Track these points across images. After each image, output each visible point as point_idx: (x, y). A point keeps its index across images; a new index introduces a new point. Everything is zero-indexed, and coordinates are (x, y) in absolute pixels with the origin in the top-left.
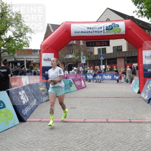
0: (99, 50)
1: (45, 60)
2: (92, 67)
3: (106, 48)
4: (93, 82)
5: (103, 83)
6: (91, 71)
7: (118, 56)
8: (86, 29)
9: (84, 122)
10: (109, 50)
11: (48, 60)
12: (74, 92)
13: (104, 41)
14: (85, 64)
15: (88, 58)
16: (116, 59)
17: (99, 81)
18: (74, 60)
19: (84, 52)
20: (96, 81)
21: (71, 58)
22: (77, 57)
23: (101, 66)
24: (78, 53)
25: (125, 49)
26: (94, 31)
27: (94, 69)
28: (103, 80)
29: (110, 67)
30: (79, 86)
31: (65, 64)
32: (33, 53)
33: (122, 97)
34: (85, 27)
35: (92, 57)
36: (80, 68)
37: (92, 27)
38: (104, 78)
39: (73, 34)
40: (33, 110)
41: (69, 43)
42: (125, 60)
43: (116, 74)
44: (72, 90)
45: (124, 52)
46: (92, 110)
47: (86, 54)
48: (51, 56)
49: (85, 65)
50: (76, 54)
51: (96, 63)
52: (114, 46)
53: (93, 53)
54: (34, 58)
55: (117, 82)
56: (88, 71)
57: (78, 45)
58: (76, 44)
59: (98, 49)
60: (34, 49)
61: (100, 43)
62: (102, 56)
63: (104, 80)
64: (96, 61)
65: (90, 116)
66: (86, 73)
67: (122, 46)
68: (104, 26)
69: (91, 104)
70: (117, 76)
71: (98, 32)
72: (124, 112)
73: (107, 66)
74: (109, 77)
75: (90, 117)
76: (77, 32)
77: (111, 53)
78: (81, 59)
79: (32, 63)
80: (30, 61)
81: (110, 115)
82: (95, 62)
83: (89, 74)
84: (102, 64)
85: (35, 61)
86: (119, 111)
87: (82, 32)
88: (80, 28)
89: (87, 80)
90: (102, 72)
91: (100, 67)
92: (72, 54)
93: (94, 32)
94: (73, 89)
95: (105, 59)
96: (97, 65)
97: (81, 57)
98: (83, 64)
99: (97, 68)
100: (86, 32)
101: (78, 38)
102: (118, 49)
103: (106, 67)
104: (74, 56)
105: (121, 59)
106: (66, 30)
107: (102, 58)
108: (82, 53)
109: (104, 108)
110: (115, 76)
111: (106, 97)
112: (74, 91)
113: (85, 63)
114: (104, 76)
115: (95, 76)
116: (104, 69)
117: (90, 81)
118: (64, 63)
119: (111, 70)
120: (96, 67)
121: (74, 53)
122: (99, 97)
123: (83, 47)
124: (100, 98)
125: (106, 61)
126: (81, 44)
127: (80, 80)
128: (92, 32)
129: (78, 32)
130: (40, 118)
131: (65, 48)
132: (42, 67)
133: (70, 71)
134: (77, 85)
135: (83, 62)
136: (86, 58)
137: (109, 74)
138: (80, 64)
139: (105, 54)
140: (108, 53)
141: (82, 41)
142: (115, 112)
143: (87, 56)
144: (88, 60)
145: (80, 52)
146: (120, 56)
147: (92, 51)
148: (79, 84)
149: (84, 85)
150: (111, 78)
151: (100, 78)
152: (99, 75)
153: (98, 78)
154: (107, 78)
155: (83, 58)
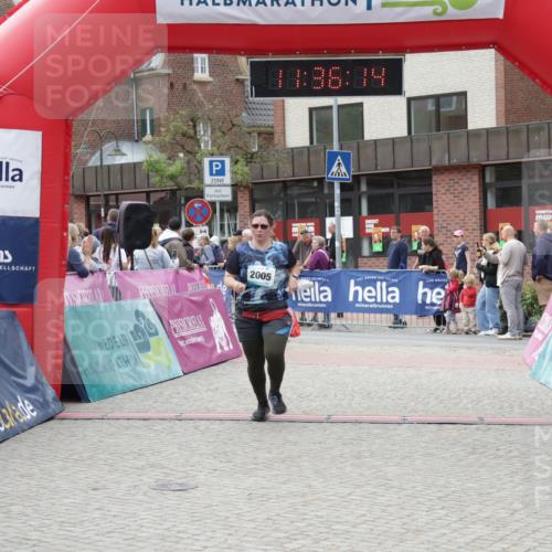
0: (318, 119)
3: (361, 105)
5: (346, 329)
7: (440, 159)
12: (167, 389)
14: (225, 207)
16: (424, 177)
17: (315, 319)
19: (219, 129)
21: (135, 166)
22: (172, 158)
24: (184, 135)
25: (483, 114)
28: (340, 315)
29: (386, 230)
30: (192, 346)
31: (93, 202)
33: (481, 421)
35: (272, 163)
42: (484, 189)
43: (428, 273)
44: (153, 372)
45: (477, 133)
46: (298, 500)
47: (233, 144)
49: (227, 216)
53: (278, 137)
55: (434, 325)
57: (179, 84)
59: (311, 110)
61: (341, 74)
62: (339, 159)
67: (463, 95)
70: (432, 286)
73: (370, 225)
74: (386, 293)
77: (393, 141)
78: (200, 172)
82: (289, 192)
84: (337, 210)
86: (472, 509)
91: (321, 230)
92: (137, 141)
95: (357, 178)
97: (207, 161)
98: (213, 204)
99: (302, 232)
103: (358, 227)
104: (157, 156)
105: (455, 176)
107: (339, 171)
110: (421, 290)
113: (229, 198)
114: (353, 288)
118: (85, 199)
121: (152, 134)
122: (329, 420)
124: (336, 428)
125: (364, 188)
126: (198, 76)
127: (201, 308)
134: (181, 343)
135: (216, 191)
136: (235, 168)
137: (381, 274)
138: (196, 205)
139: (355, 145)
140: (375, 141)
141: (205, 56)
142: (443, 512)
143: (238, 157)
144: (244, 184)
145: (195, 126)
146: (454, 161)
147: (271, 123)
148: (198, 335)
149: (224, 343)
150: (397, 300)
151: (323, 300)
152: (319, 281)
153: (311, 302)
154: (369, 297)
155: (217, 166)
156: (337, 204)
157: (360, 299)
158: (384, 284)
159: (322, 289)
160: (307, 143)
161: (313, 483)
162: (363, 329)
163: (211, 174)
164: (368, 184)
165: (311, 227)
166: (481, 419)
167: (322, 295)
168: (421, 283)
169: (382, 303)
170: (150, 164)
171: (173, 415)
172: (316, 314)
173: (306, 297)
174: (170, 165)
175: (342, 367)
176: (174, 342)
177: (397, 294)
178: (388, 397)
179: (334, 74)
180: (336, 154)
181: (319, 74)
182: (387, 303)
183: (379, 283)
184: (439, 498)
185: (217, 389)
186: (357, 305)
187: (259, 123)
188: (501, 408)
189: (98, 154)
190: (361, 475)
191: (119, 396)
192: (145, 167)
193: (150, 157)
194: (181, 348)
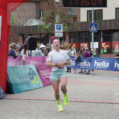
3: (102, 10)
4: (75, 73)
5: (94, 74)
6: (72, 52)
12: (37, 91)
14: (61, 39)
15: (67, 28)
18: (42, 30)
19: (60, 16)
20: (79, 70)
21: (36, 26)
23: (91, 43)
24: (50, 17)
27: (78, 48)
29: (108, 46)
30: (46, 78)
31: (25, 36)
35: (75, 26)
38: (95, 66)
43: (118, 59)
44: (34, 86)
47: (64, 21)
49: (63, 41)
50: (45, 19)
51: (84, 37)
52: (118, 7)
53: (78, 19)
59: (88, 11)
63: (95, 70)
64: (84, 35)
73: (103, 45)
74: (105, 64)
78: (54, 28)
82: (80, 35)
91: (89, 46)
92: (38, 19)
94: (36, 83)
95: (99, 32)
96: (85, 42)
97: (56, 25)
99: (83, 46)
103: (100, 45)
104: (43, 23)
107: (93, 29)
108: (57, 18)
110: (116, 64)
112: (37, 87)
113: (62, 36)
114: (96, 63)
115: (79, 60)
116: (97, 49)
118: (23, 35)
120: (82, 45)
121: (43, 17)
122: (81, 102)
124: (83, 104)
125: (102, 34)
133: (33, 51)
134: (43, 78)
135: (58, 34)
136: (64, 27)
137: (104, 59)
138: (53, 38)
139: (100, 21)
140: (105, 20)
143: (65, 24)
144: (67, 32)
145: (53, 15)
147: (76, 15)
148: (49, 75)
150: (108, 66)
151: (87, 66)
152: (86, 61)
153: (84, 66)
154: (100, 65)
155: (59, 27)
156: (93, 38)
157: (97, 66)
158: (105, 62)
159: (87, 63)
160: (86, 20)
163: (57, 29)
164: (103, 33)
167: (87, 64)
169: (103, 67)
170: (40, 26)
171: (37, 98)
172: (85, 70)
173: (83, 65)
174: (46, 26)
175: (90, 86)
177: (108, 65)
178: (101, 95)
180: (93, 24)
182: (105, 67)
183: (103, 61)
185: (52, 91)
186: (96, 67)
187: (73, 14)
191: (23, 93)
192: (39, 27)
193: (40, 23)
194: (43, 79)
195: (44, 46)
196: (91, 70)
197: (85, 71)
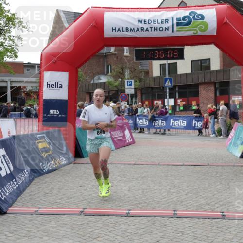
0: (162, 67)
1: (50, 86)
2: (147, 103)
3: (176, 63)
4: (149, 133)
5: (170, 134)
6: (146, 111)
7: (201, 80)
8: (136, 23)
9: (127, 215)
10: (184, 67)
11: (57, 85)
13: (173, 50)
14: (132, 96)
15: (139, 84)
16: (196, 86)
18: (110, 87)
19: (131, 71)
20: (154, 131)
21: (105, 83)
22: (116, 80)
23: (166, 100)
24: (120, 73)
25: (216, 66)
26: (151, 28)
27: (152, 106)
28: (169, 130)
29: (184, 103)
30: (119, 140)
32: (26, 71)
33: (208, 165)
34: (134, 19)
35: (148, 82)
36: (122, 103)
37: (147, 19)
38: (171, 125)
39: (108, 33)
40: (22, 189)
41: (101, 52)
42: (216, 89)
43: (196, 117)
45: (214, 72)
47: (135, 76)
48: (62, 77)
49: (134, 98)
50: (114, 74)
51: (157, 94)
52: (194, 59)
53: (150, 73)
54: (26, 82)
55: (198, 133)
56: (139, 110)
57: (119, 57)
58: (115, 54)
59: (161, 65)
60: (28, 63)
61: (164, 53)
62: (168, 80)
63: (171, 130)
64: (157, 91)
65: (140, 203)
66: (135, 114)
67: (209, 59)
68: (172, 18)
69: (142, 178)
71: (161, 29)
72: (211, 195)
73: (179, 101)
74: (182, 123)
75: (141, 206)
76: (117, 29)
77: (186, 75)
79: (24, 92)
80: (20, 87)
81: (182, 201)
82: (154, 91)
83: (141, 115)
84: (168, 97)
85: (29, 88)
87: (127, 29)
88: (122, 20)
89: (136, 129)
90: (167, 113)
91: (163, 103)
92: (106, 75)
93: (153, 29)
95: (174, 87)
96: (159, 99)
97: (126, 81)
98: (128, 95)
99: (157, 103)
100: (135, 29)
101: (119, 42)
102: (202, 65)
103: (175, 102)
104: (111, 79)
105: (206, 86)
106: (94, 24)
107: (168, 84)
108: (127, 73)
109: (168, 187)
110: (194, 122)
111: (174, 164)
113: (133, 93)
114: (172, 121)
115: (153, 119)
116: (172, 106)
117: (142, 130)
118: (89, 94)
119: (187, 108)
120: (155, 102)
121: (111, 72)
122: (159, 165)
123: (129, 61)
124: (161, 167)
125: (177, 89)
126: (126, 54)
127: (122, 128)
128: (147, 30)
129: (119, 30)
130: (36, 205)
131: (93, 61)
132: (44, 100)
134: (115, 139)
135: (129, 91)
136: (136, 83)
137: (181, 117)
138: (123, 95)
139: (174, 75)
140: (181, 74)
141: (128, 48)
142: (191, 195)
143: (137, 80)
144: (139, 88)
145: (123, 70)
146: (206, 81)
147: (148, 69)
148: (120, 137)
149: (129, 139)
150: (185, 125)
151: (163, 125)
152: (162, 119)
153: (159, 126)
154: (177, 124)
155: (129, 83)
156: (167, 95)
157: (174, 125)
158: (182, 120)
159: (162, 122)
160: (159, 75)
161: (150, 185)
162: (175, 135)
163: (128, 85)
164: (179, 88)
165: (160, 102)
166: (208, 164)
168: (194, 120)
169: (180, 126)
170: (109, 82)
174: (115, 82)
176: (112, 139)
177: (185, 123)
179: (162, 53)
181: (157, 53)
182: (182, 126)
183: (180, 120)
184: (191, 190)
185: (125, 154)
186: (173, 127)
187: (145, 69)
188: (216, 160)
189: (93, 80)
190: (167, 182)
192: (107, 83)
193: (109, 80)
194: (114, 141)
195: (115, 104)
196: (167, 130)
197: (160, 131)
